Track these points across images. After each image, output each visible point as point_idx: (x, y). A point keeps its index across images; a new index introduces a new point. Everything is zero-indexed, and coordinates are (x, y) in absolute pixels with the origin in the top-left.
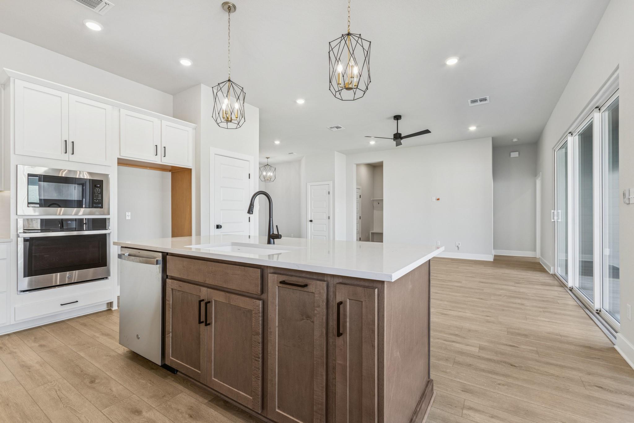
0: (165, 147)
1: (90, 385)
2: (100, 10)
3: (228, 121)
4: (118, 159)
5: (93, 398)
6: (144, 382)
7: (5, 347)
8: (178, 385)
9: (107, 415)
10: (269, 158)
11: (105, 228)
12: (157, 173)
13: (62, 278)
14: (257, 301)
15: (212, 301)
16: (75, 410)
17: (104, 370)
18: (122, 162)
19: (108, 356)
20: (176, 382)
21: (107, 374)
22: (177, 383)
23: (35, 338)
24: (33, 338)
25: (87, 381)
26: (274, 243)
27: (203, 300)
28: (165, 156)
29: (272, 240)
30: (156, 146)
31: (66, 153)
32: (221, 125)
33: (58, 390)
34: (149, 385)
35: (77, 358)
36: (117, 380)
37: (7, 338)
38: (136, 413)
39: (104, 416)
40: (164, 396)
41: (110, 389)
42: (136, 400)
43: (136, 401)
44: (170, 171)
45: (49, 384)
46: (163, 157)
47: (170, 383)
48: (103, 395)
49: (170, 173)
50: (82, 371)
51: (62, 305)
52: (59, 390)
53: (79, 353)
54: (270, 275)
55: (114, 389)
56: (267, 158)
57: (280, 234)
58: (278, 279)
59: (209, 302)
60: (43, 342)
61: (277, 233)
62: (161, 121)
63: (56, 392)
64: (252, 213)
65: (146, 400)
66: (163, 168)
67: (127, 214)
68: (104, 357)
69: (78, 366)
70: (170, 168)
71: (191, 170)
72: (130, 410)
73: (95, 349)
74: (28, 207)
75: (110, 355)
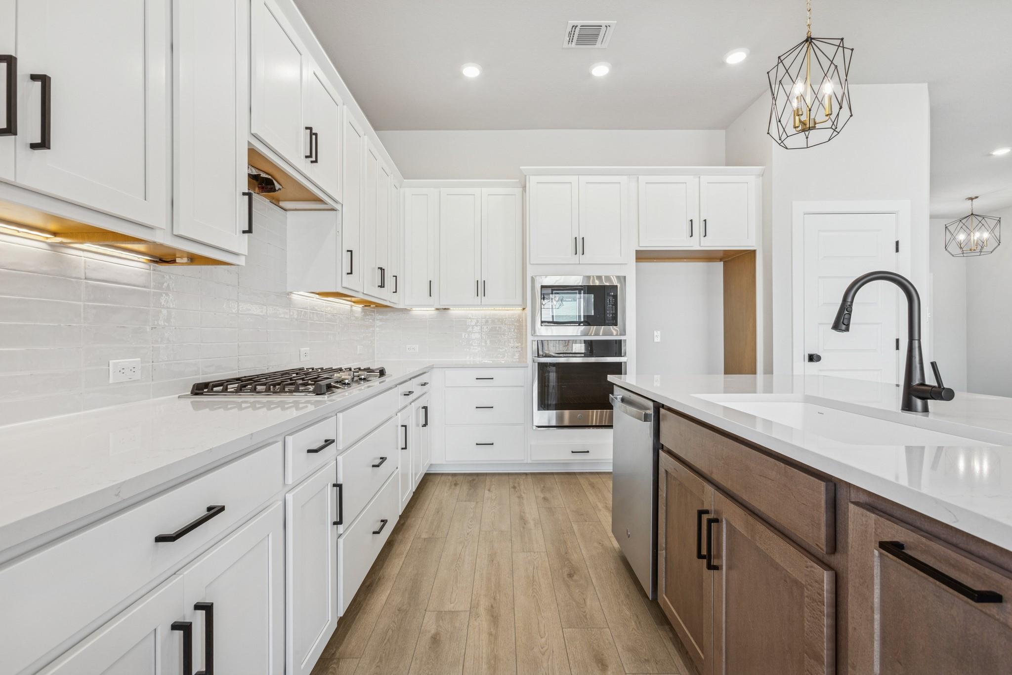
0: (705, 221)
1: (568, 579)
2: (602, 42)
3: (806, 128)
4: (637, 251)
5: (563, 601)
6: (628, 613)
7: (518, 488)
8: (676, 652)
9: (566, 641)
10: (977, 197)
11: (619, 354)
12: (700, 266)
13: (571, 418)
14: (815, 565)
15: (722, 521)
16: (539, 607)
17: (588, 564)
18: (643, 256)
19: (600, 543)
20: (674, 645)
21: (589, 572)
22: (675, 647)
23: (544, 487)
24: (542, 486)
25: (566, 570)
26: (926, 410)
27: (707, 512)
28: (705, 236)
29: (919, 403)
30: (691, 221)
31: (576, 254)
32: (788, 142)
33: (535, 567)
34: (633, 623)
35: (568, 531)
36: (597, 588)
37: (524, 477)
38: (600, 665)
39: (563, 640)
40: (647, 661)
41: (584, 600)
42: (608, 640)
43: (607, 642)
44: (721, 260)
45: (532, 553)
46: (702, 238)
47: (664, 640)
48: (574, 603)
49: (722, 263)
50: (566, 553)
51: (573, 452)
52: (537, 568)
53: (573, 525)
54: (851, 506)
55: (588, 602)
56: (972, 199)
57: (946, 385)
58: (879, 531)
59: (716, 521)
60: (548, 495)
61: (936, 384)
62: (699, 177)
63: (534, 568)
64: (847, 330)
65: (620, 649)
66: (708, 256)
67: (656, 333)
68: (596, 544)
69: (565, 542)
70: (721, 255)
71: (754, 251)
72: (594, 653)
73: (591, 527)
74: (541, 325)
75: (603, 545)
